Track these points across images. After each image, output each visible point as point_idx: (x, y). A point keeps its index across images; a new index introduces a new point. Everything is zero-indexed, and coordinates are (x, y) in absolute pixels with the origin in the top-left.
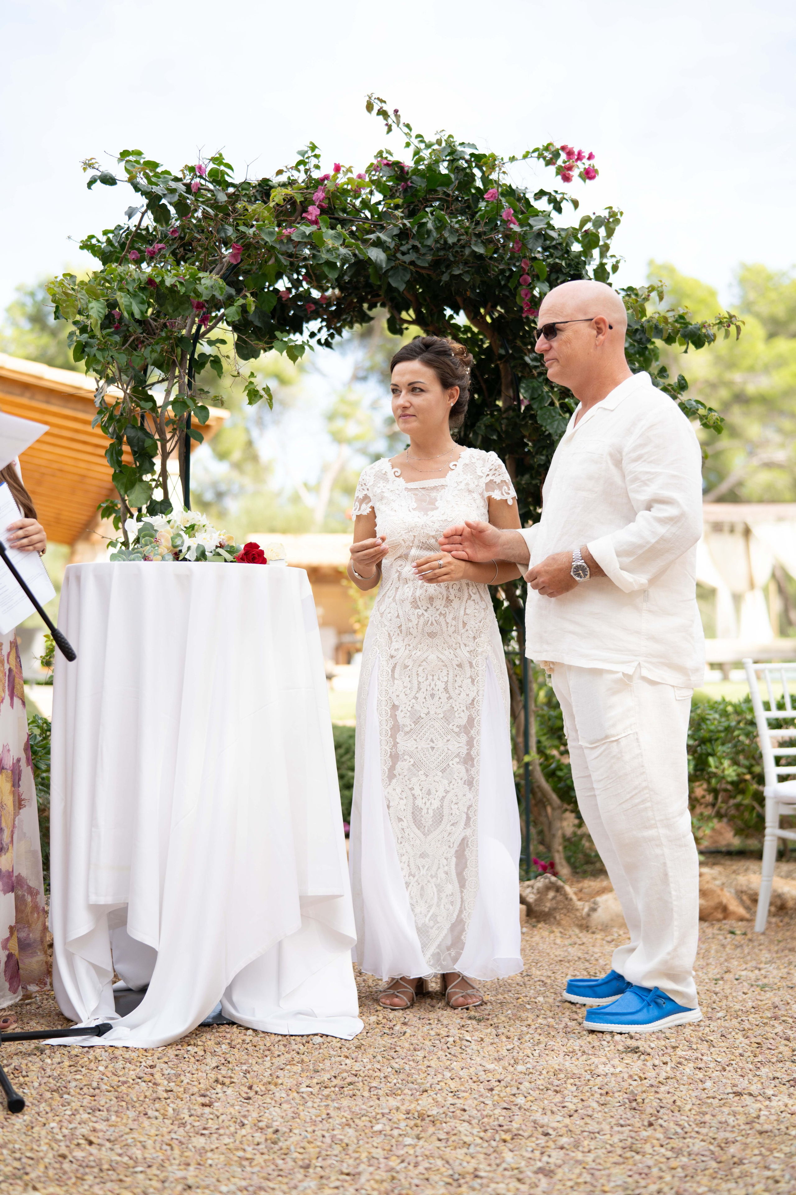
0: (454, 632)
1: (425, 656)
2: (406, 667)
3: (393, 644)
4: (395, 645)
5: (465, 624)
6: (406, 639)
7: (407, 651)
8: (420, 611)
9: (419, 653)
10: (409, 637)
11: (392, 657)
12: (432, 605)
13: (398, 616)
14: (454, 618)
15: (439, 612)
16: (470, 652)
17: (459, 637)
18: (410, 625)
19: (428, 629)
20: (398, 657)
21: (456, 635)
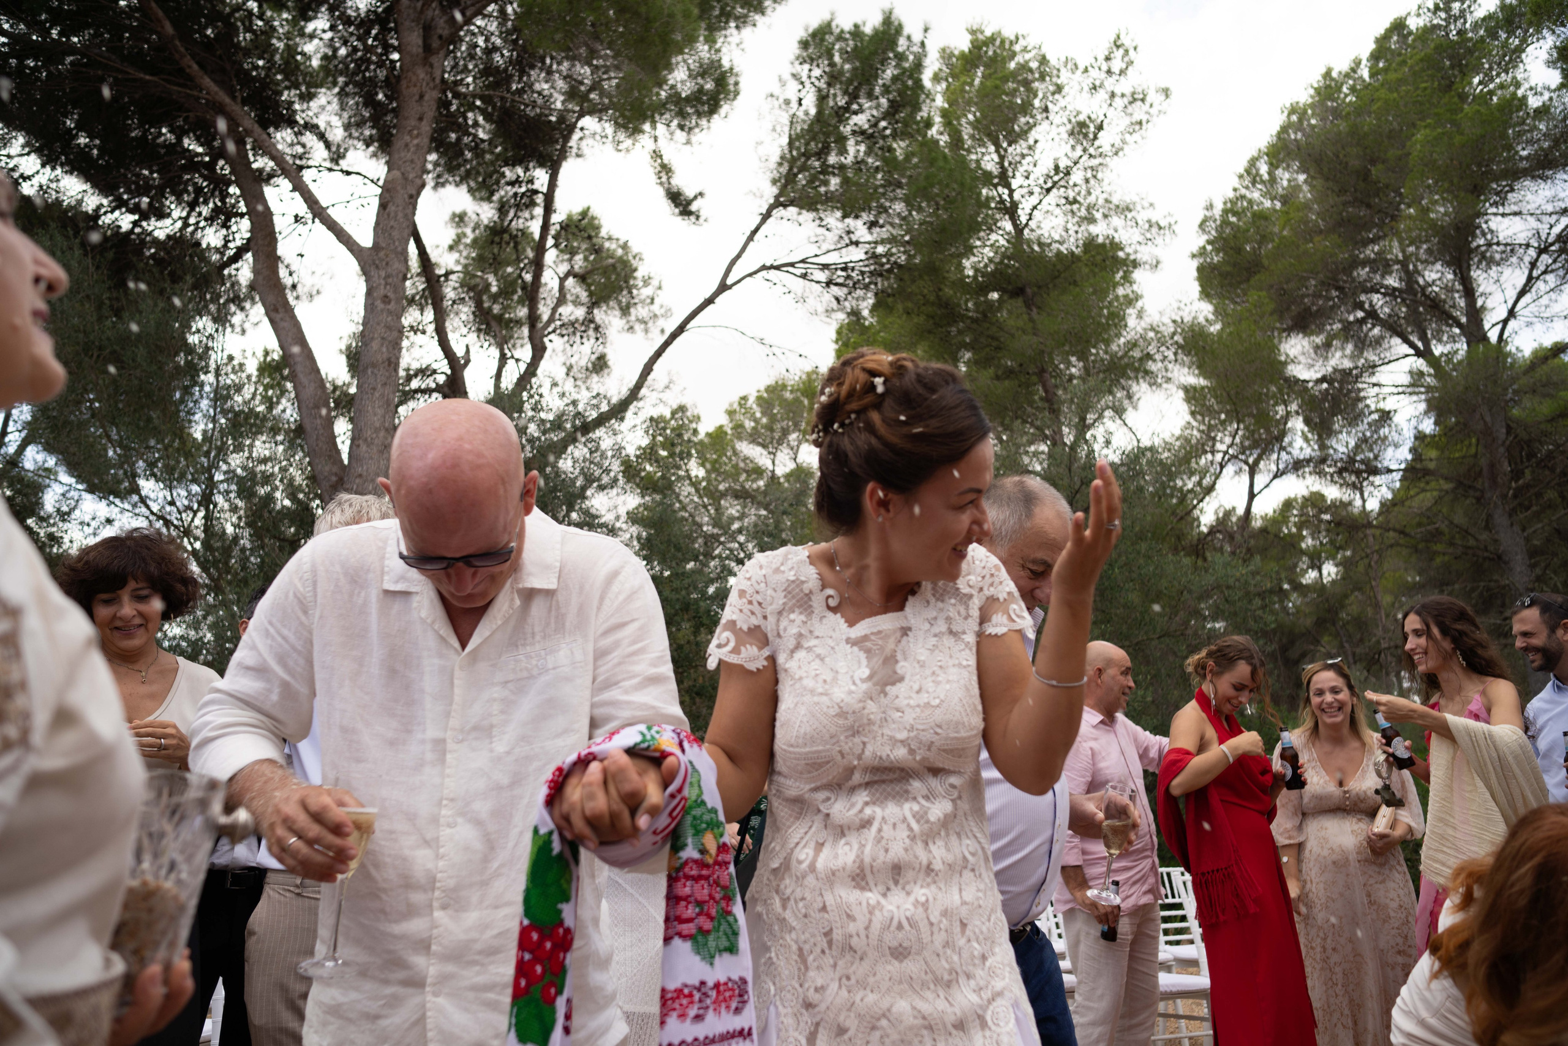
0: (946, 945)
1: (885, 1004)
2: (841, 1031)
3: (811, 974)
4: (816, 978)
5: (963, 925)
6: (841, 963)
7: (844, 993)
8: (872, 897)
9: (871, 998)
10: (848, 957)
11: (808, 1006)
12: (896, 883)
13: (824, 909)
14: (945, 913)
15: (912, 899)
16: (979, 990)
17: (956, 958)
18: (852, 928)
19: (892, 939)
20: (823, 1007)
21: (949, 952)
